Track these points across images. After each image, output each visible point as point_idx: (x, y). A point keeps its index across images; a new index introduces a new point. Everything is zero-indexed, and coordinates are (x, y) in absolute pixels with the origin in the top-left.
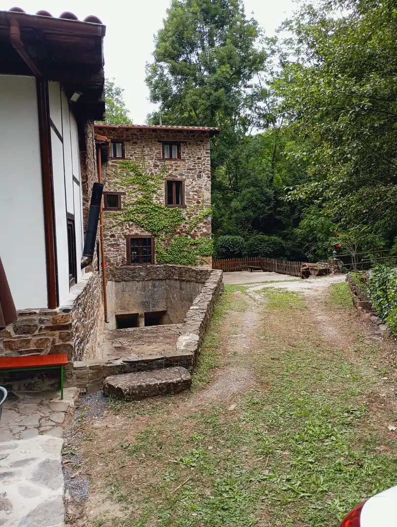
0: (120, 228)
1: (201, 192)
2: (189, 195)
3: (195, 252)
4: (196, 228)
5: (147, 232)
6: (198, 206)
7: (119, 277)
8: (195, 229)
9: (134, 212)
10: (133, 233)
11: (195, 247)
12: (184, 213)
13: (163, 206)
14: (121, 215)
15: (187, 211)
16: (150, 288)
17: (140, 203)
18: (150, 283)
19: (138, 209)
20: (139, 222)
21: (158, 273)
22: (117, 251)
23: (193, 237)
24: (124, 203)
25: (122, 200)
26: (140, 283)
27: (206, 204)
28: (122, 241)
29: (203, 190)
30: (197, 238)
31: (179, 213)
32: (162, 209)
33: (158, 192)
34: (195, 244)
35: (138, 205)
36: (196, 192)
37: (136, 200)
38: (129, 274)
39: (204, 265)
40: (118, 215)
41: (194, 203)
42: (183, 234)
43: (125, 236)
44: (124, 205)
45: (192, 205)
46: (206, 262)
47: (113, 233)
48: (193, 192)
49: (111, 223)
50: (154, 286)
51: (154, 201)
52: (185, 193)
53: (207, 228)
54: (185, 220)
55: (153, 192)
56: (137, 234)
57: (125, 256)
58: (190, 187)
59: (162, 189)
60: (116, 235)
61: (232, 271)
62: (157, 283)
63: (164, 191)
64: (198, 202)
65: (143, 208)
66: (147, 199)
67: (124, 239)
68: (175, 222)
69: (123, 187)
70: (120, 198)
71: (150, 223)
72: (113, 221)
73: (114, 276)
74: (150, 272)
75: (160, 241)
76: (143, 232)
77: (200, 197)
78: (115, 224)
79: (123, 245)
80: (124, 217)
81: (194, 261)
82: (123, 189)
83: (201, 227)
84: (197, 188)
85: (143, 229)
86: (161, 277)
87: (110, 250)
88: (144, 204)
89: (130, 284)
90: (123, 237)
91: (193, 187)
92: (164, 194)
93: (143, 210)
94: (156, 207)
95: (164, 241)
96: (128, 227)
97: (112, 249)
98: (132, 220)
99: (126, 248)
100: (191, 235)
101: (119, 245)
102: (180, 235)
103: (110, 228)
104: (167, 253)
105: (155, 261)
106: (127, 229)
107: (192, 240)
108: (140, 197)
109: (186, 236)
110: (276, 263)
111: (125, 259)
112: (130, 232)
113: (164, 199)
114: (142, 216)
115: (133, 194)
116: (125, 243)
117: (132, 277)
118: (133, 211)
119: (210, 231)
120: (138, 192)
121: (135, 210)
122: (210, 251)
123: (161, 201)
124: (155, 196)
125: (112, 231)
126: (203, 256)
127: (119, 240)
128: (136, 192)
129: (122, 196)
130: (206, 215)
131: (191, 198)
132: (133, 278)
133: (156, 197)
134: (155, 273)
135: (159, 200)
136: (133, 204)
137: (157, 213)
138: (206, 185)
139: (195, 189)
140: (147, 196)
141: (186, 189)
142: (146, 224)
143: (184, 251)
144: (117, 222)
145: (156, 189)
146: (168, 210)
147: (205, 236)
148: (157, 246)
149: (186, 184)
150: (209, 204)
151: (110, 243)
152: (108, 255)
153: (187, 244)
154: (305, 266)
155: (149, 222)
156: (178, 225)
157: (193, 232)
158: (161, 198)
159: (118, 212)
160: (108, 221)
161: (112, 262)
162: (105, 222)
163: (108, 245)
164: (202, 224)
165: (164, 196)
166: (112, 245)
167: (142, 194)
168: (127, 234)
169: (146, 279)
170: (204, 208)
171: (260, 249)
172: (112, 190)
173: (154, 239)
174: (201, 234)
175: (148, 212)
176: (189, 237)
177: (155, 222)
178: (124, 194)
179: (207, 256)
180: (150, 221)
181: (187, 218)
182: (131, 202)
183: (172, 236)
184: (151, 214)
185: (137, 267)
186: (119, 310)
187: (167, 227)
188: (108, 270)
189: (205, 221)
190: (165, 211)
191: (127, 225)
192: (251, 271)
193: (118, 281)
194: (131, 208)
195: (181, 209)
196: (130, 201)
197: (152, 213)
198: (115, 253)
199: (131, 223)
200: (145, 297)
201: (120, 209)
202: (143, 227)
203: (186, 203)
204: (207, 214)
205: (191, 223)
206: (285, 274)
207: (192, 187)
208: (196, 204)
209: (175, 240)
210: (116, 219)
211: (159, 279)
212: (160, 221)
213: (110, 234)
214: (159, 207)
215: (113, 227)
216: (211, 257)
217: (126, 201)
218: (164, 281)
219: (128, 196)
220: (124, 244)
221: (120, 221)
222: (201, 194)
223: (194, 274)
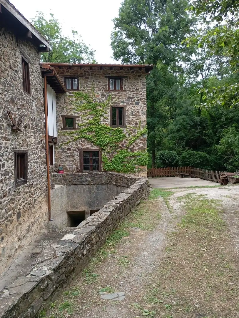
0: (75, 143)
1: (139, 115)
2: (129, 118)
3: (134, 162)
4: (134, 143)
5: (95, 147)
6: (136, 127)
7: (69, 181)
8: (134, 144)
9: (86, 131)
10: (85, 147)
11: (134, 158)
12: (125, 132)
13: (108, 126)
14: (75, 133)
15: (127, 130)
16: (95, 191)
17: (90, 124)
18: (95, 187)
19: (88, 129)
20: (90, 139)
21: (101, 179)
22: (72, 161)
23: (132, 150)
24: (78, 124)
25: (76, 122)
26: (87, 186)
27: (143, 125)
28: (76, 153)
29: (140, 114)
30: (135, 152)
31: (121, 132)
32: (108, 129)
33: (105, 116)
34: (133, 156)
35: (89, 126)
36: (134, 115)
37: (87, 121)
38: (78, 180)
39: (141, 173)
40: (74, 133)
41: (133, 124)
42: (124, 148)
43: (79, 149)
44: (78, 126)
45: (132, 126)
46: (142, 170)
47: (69, 147)
48: (132, 115)
49: (68, 139)
50: (98, 189)
51: (102, 123)
52: (126, 116)
53: (143, 144)
54: (126, 137)
55: (100, 115)
56: (88, 148)
57: (79, 165)
58: (130, 111)
59: (108, 113)
60: (72, 149)
61: (167, 177)
62: (100, 187)
63: (109, 115)
64: (136, 124)
65: (93, 128)
66: (96, 121)
67: (77, 152)
68: (118, 139)
69: (78, 112)
70: (75, 120)
71: (98, 139)
72: (70, 138)
73: (65, 180)
74: (95, 178)
75: (106, 153)
76: (93, 146)
77: (138, 120)
78: (71, 140)
79: (77, 157)
80: (78, 135)
81: (133, 170)
82: (77, 113)
83: (139, 143)
84: (136, 113)
85: (92, 144)
86: (103, 182)
87: (67, 160)
88: (94, 125)
89: (79, 187)
90: (77, 150)
91: (133, 112)
92: (109, 117)
93: (93, 130)
94: (103, 127)
95: (109, 153)
96: (81, 142)
97: (69, 159)
98: (84, 138)
99: (79, 158)
100: (130, 149)
101: (73, 156)
102: (122, 149)
103: (67, 143)
104: (111, 163)
105: (102, 169)
106: (80, 144)
107: (131, 153)
108: (91, 119)
109: (126, 150)
110: (201, 172)
111: (79, 167)
112: (83, 147)
113: (109, 121)
114: (92, 134)
115: (85, 117)
116: (79, 155)
117: (80, 182)
118: (85, 131)
119: (146, 146)
120: (89, 116)
121: (86, 130)
122: (145, 161)
123: (107, 122)
124: (102, 118)
125: (68, 146)
126: (140, 165)
127: (74, 152)
128: (87, 116)
129: (77, 119)
130: (143, 134)
131: (130, 120)
132: (81, 183)
133: (103, 120)
134: (99, 178)
135: (105, 122)
136: (85, 125)
137: (103, 132)
138: (142, 110)
139: (134, 113)
140: (96, 118)
141: (126, 114)
142: (95, 140)
143: (125, 162)
144: (72, 139)
145: (103, 113)
146: (113, 129)
147: (142, 150)
148: (103, 157)
149: (126, 110)
150: (145, 125)
151: (67, 155)
152: (65, 164)
153: (127, 156)
154: (224, 174)
155: (97, 138)
156: (120, 141)
157: (132, 146)
158: (107, 120)
159: (73, 131)
160: (65, 138)
161: (68, 169)
162: (64, 139)
163: (66, 156)
164: (139, 141)
165: (109, 119)
166: (69, 157)
167: (92, 117)
168: (80, 148)
169: (91, 184)
170: (141, 128)
171: (191, 160)
172: (69, 114)
173: (101, 152)
174: (138, 148)
175: (96, 131)
176: (129, 151)
177: (101, 139)
178: (78, 117)
179: (143, 165)
180: (98, 138)
181: (127, 136)
182: (83, 123)
183: (115, 150)
184: (99, 133)
185: (85, 173)
186: (70, 208)
187: (112, 143)
188: (61, 176)
189: (142, 138)
190: (110, 130)
191: (81, 141)
192: (182, 177)
193: (69, 185)
194: (83, 128)
195: (123, 129)
196: (82, 123)
197: (99, 132)
198: (71, 163)
199: (83, 139)
200: (91, 198)
201: (75, 129)
202: (92, 142)
203: (126, 124)
204: (143, 132)
205: (130, 139)
206: (208, 180)
207: (131, 112)
208: (134, 125)
209: (118, 152)
210: (72, 136)
211: (102, 184)
212: (106, 138)
213: (67, 148)
214: (105, 128)
215: (70, 142)
216: (146, 167)
217: (80, 123)
218: (106, 185)
219: (82, 119)
220: (78, 156)
221: (75, 138)
222: (138, 117)
223: (126, 181)
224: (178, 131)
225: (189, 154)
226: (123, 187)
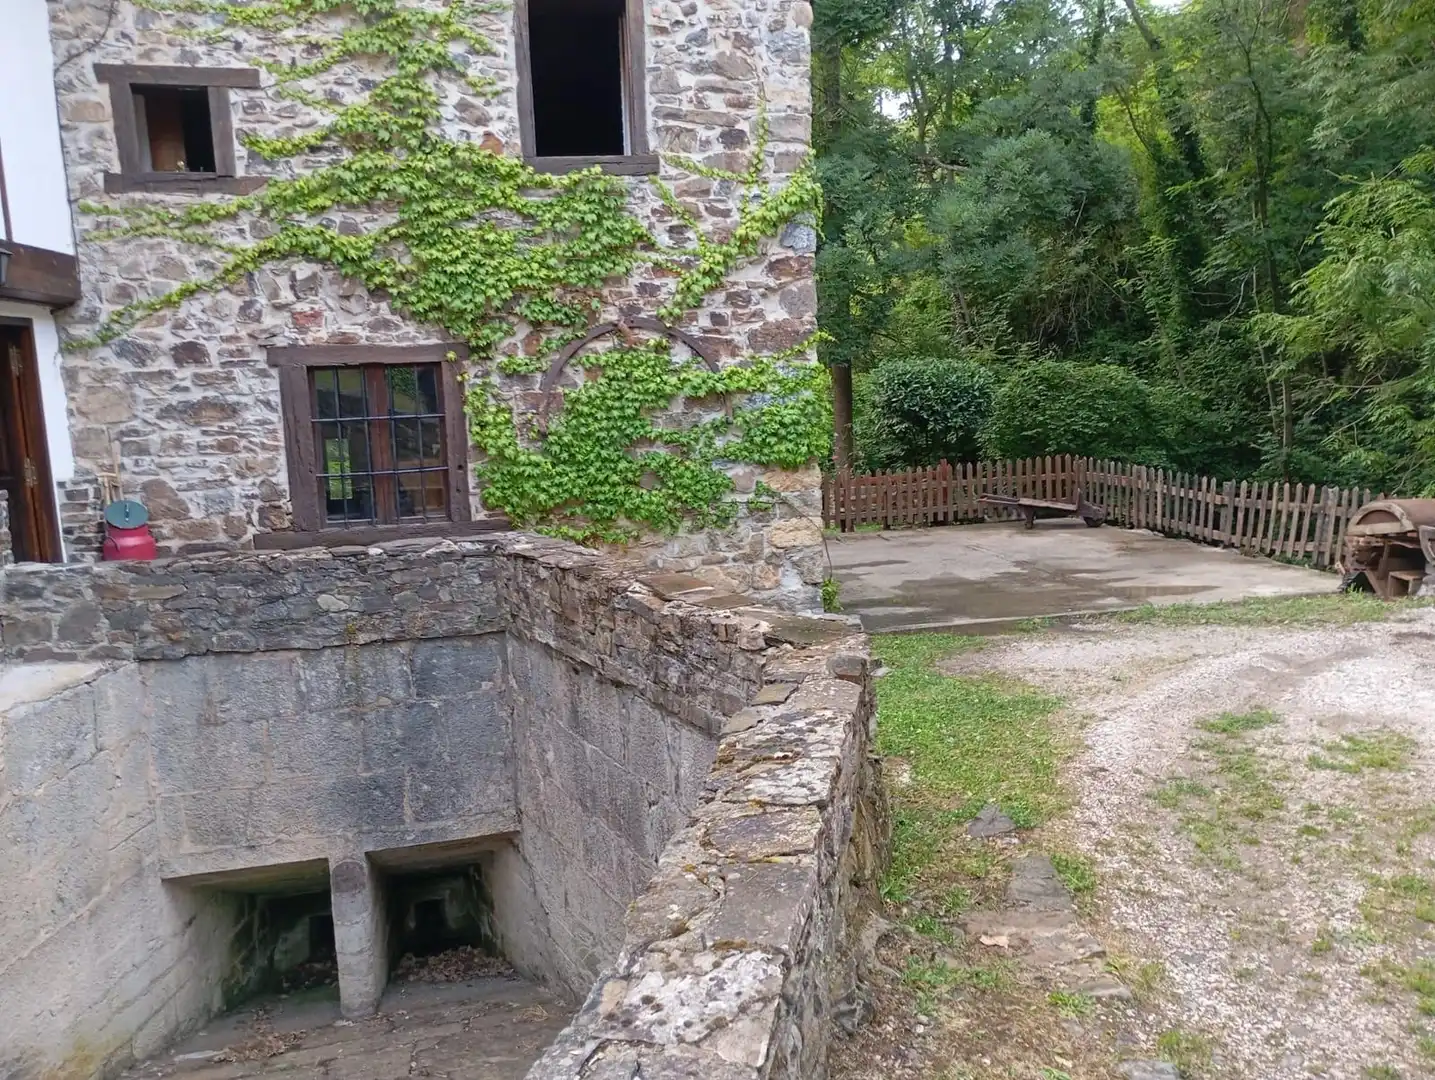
0: (236, 302)
1: (751, 69)
2: (675, 89)
3: (719, 443)
4: (720, 297)
5: (410, 328)
6: (730, 163)
7: (164, 631)
8: (718, 303)
9: (320, 201)
10: (320, 334)
11: (718, 416)
12: (643, 205)
13: (507, 160)
14: (232, 217)
15: (664, 196)
16: (399, 693)
17: (356, 140)
18: (394, 663)
19: (341, 182)
20: (356, 262)
21: (445, 596)
22: (223, 447)
23: (705, 351)
24: (251, 142)
25: (236, 124)
26: (328, 663)
27: (782, 148)
28: (256, 383)
29: (763, 57)
30: (727, 363)
31: (610, 204)
32: (505, 178)
33: (472, 73)
34: (719, 398)
35: (347, 156)
36: (717, 68)
37: (326, 119)
38: (241, 610)
39: (775, 523)
40: (217, 218)
41: (707, 143)
42: (643, 335)
43: (272, 351)
44: (252, 155)
45: (696, 157)
46: (784, 502)
47: (189, 337)
48: (697, 69)
49: (168, 267)
50: (423, 681)
51: (452, 131)
52: (649, 79)
53: (789, 302)
54: (650, 246)
55: (436, 67)
56: (345, 341)
57: (282, 479)
58: (680, 37)
59: (500, 49)
60: (212, 348)
61: (936, 523)
62: (445, 659)
63: (512, 62)
64: (733, 138)
65: (381, 169)
66: (401, 112)
67: (263, 374)
68: (589, 261)
69: (240, 35)
70: (225, 107)
71: (425, 266)
72: (186, 259)
73: (127, 624)
74: (390, 591)
75: (495, 379)
76: (386, 324)
77: (744, 105)
78: (198, 276)
79: (262, 413)
80: (258, 231)
81: (715, 499)
82: (238, 46)
83: (756, 294)
84: (726, 47)
85: (384, 305)
86: (467, 621)
87: (178, 444)
88: (386, 146)
89: (257, 669)
90: (260, 357)
91: (699, 39)
92: (512, 81)
93: (376, 189)
94: (463, 167)
95: (524, 378)
96: (286, 296)
97: (193, 435)
98: (308, 254)
99: (280, 427)
100: (690, 342)
101: (232, 411)
102: (627, 347)
103: (169, 303)
104: (545, 452)
105: (474, 502)
106: (278, 308)
107: (697, 375)
108: (356, 99)
109: (659, 349)
110: (1159, 487)
111: (280, 495)
112: (302, 330)
113: (512, 113)
114: (373, 225)
115: (307, 84)
116: (276, 399)
117: (265, 627)
118: (313, 194)
119: (809, 316)
120: (339, 70)
121: (324, 189)
122: (808, 435)
123: (496, 127)
124: (453, 93)
125: (180, 325)
126: (765, 466)
127: (229, 379)
128: (326, 68)
129: (235, 96)
130: (785, 219)
131: (686, 107)
132: (273, 637)
133: (463, 106)
134: (425, 592)
135: (481, 121)
136: (314, 149)
137: (469, 209)
138: (777, 27)
139: (711, 53)
140: (399, 93)
141: (650, 54)
142: (401, 276)
143: (652, 442)
144: (211, 267)
145: (455, 49)
146: (544, 185)
147: (778, 349)
148: (478, 412)
149: (649, 20)
150: (800, 148)
151: (175, 399)
152: (164, 477)
153: (670, 398)
155: (416, 258)
156: (605, 281)
157: (705, 322)
158: (493, 111)
159: (212, 198)
160: (148, 260)
161: (196, 514)
162: (134, 266)
163: (167, 412)
164: (756, 274)
165: (512, 98)
166: (191, 412)
167: (367, 84)
168: (280, 342)
169: (362, 638)
170: (768, 174)
172: (166, 58)
173: (455, 365)
174: (753, 335)
175: (408, 200)
176: (680, 355)
177: (455, 262)
178: (247, 80)
179: (789, 466)
180: (425, 255)
181: (663, 239)
182: (298, 134)
183: (572, 349)
184: (429, 213)
185: (301, 554)
186: (187, 846)
187: (540, 292)
188: (83, 584)
189: (776, 252)
190: (522, 189)
191: (283, 281)
192: (1031, 527)
193: (164, 659)
194: (301, 172)
195: (627, 181)
196: (288, 130)
197: (435, 205)
198: (213, 461)
199: (303, 270)
200: (366, 751)
201: (227, 182)
202: (379, 292)
203: (653, 142)
204: (785, 209)
205: (688, 265)
206: (1215, 543)
207: (690, 39)
208: (718, 148)
209: (594, 370)
210: (205, 245)
211: (458, 635)
212: (491, 256)
213: (169, 340)
214: (479, 169)
215: (189, 293)
216: (815, 476)
217: (266, 132)
218: (492, 643)
219: (279, 95)
220: (267, 404)
221: (231, 259)
222: (748, 86)
224: (998, 231)
225: (1043, 380)
226: (618, 684)
